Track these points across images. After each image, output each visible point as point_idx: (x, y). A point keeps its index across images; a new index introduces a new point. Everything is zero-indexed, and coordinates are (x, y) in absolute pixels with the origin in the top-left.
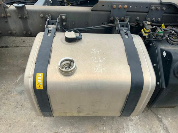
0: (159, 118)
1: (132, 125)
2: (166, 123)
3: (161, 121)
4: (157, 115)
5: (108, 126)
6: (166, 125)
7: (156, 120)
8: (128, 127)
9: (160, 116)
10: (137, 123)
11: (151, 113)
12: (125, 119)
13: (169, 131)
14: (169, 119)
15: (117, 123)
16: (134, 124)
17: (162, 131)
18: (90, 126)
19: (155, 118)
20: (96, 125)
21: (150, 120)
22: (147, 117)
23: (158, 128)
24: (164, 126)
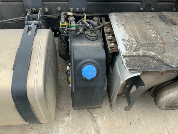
0: (94, 117)
1: (63, 128)
2: (100, 123)
3: (95, 121)
4: (93, 114)
5: (36, 130)
6: (99, 125)
7: (90, 120)
8: (58, 130)
9: (95, 115)
10: (69, 124)
11: (87, 112)
12: (56, 121)
13: (101, 132)
14: (104, 118)
15: (47, 126)
16: (65, 126)
17: (93, 132)
18: (17, 131)
19: (89, 118)
20: (24, 130)
21: (84, 120)
22: (81, 117)
23: (89, 129)
24: (97, 127)
